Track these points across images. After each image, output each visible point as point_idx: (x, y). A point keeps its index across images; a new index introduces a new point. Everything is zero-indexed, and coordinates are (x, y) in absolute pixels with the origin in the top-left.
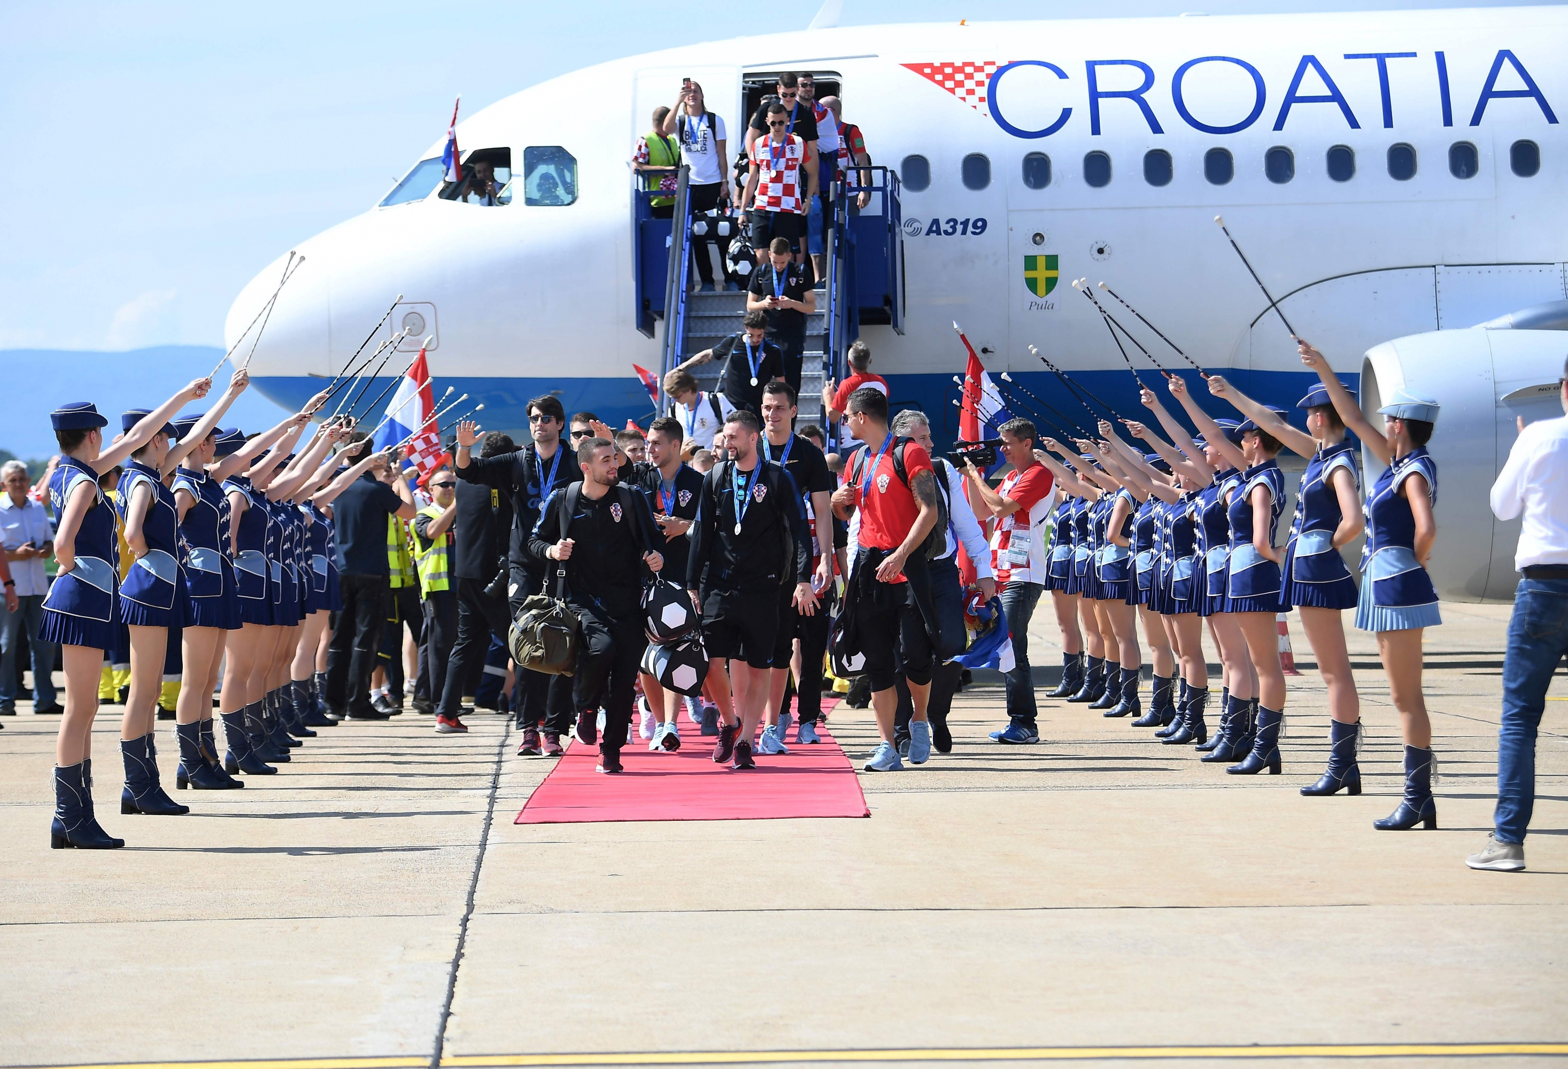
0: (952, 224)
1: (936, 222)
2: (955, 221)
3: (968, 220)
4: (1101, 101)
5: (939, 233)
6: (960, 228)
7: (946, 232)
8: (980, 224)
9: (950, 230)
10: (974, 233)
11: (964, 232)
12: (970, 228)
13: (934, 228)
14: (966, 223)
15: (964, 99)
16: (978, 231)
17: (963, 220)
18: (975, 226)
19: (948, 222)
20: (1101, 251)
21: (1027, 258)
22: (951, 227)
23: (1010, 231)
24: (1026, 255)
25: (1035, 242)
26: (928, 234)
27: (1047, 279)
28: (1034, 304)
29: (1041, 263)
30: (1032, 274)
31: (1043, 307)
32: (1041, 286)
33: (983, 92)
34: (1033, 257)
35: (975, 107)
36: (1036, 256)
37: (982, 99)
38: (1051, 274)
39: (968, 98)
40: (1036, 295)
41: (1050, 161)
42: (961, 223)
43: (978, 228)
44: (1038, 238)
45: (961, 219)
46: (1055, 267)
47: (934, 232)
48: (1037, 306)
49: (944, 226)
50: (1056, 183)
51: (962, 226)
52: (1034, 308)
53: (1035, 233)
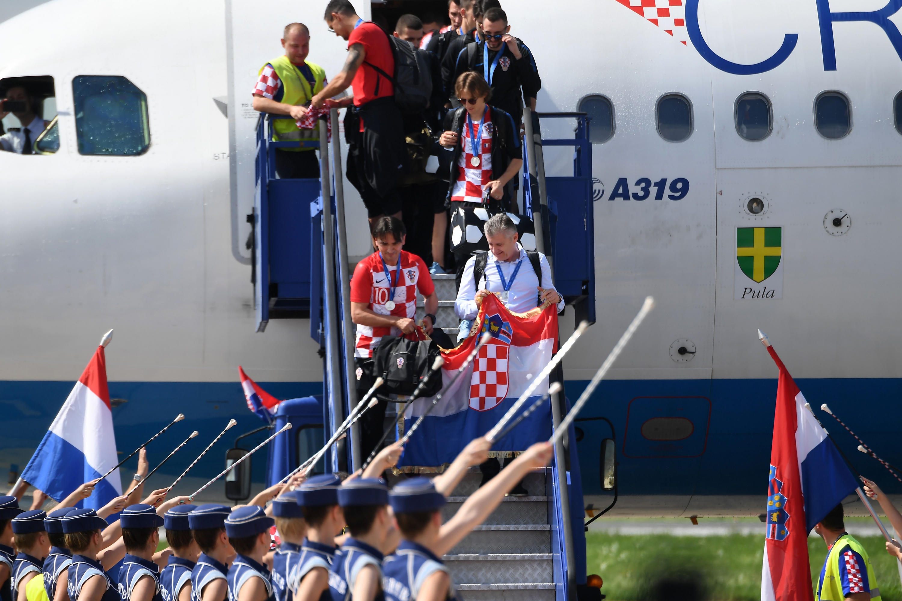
0: (643, 185)
1: (623, 182)
2: (647, 182)
3: (664, 181)
4: (835, 25)
5: (626, 196)
6: (653, 190)
7: (636, 197)
8: (679, 185)
9: (641, 194)
10: (672, 197)
11: (659, 196)
12: (667, 191)
13: (620, 191)
14: (661, 185)
15: (655, 21)
16: (677, 195)
17: (658, 180)
18: (673, 187)
19: (638, 183)
20: (837, 222)
21: (740, 230)
22: (642, 189)
23: (718, 195)
24: (740, 227)
25: (751, 210)
26: (612, 198)
27: (768, 259)
28: (748, 290)
29: (759, 237)
30: (746, 251)
31: (761, 294)
32: (759, 265)
33: (679, 11)
34: (750, 230)
35: (670, 32)
36: (752, 229)
37: (678, 22)
38: (772, 251)
39: (661, 20)
40: (752, 278)
41: (770, 104)
42: (656, 184)
43: (677, 191)
44: (755, 205)
45: (655, 179)
46: (778, 243)
47: (620, 195)
48: (752, 294)
49: (633, 189)
50: (778, 133)
51: (656, 188)
52: (749, 296)
53: (751, 198)
